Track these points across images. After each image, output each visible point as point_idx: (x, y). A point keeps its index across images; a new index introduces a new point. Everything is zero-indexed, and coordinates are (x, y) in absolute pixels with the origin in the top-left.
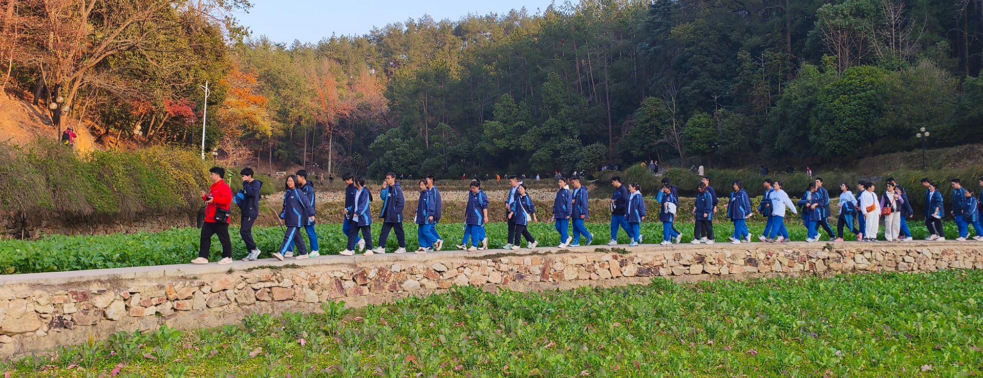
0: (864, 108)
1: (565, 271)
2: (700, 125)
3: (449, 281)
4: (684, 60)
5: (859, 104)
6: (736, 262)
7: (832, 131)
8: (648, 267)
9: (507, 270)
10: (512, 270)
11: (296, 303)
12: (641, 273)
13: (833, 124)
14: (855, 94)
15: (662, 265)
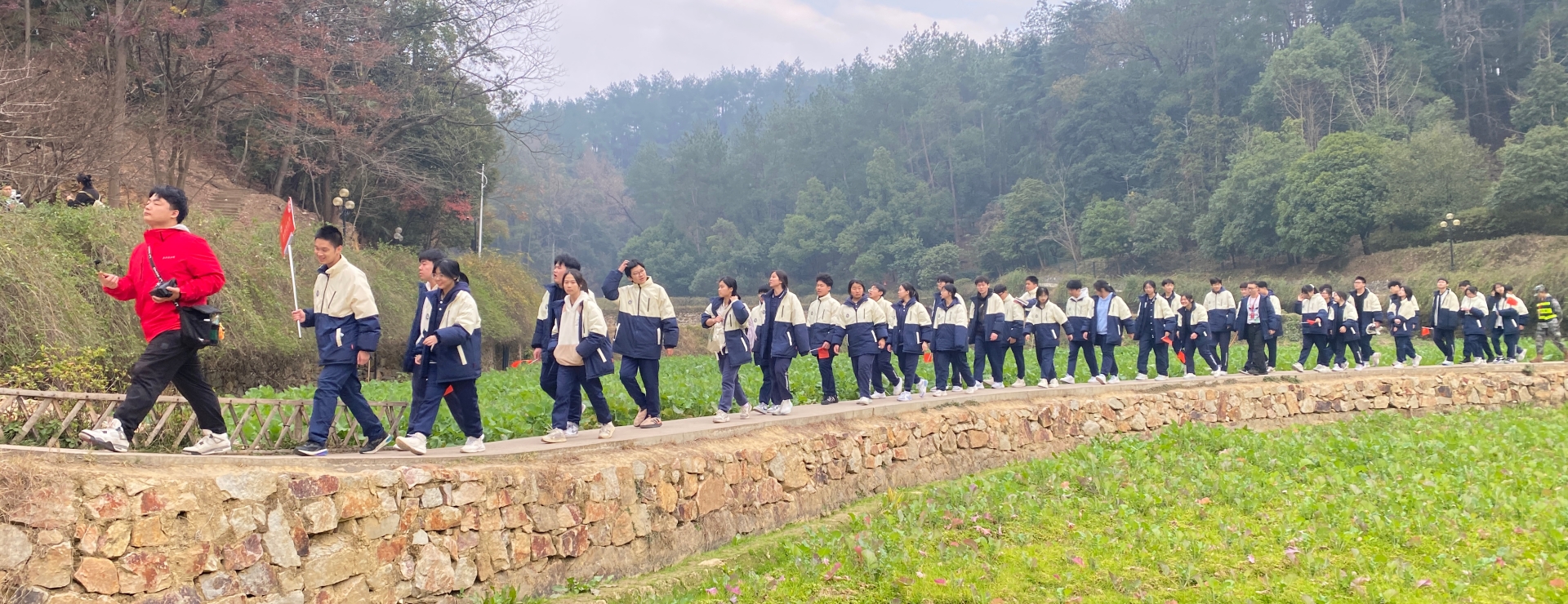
0: (1357, 189)
1: (1241, 407)
2: (1106, 216)
3: (1126, 423)
4: (1073, 129)
5: (1349, 184)
6: (1425, 392)
7: (1312, 218)
8: (1327, 400)
9: (1183, 406)
10: (1188, 407)
11: (991, 451)
12: (1321, 409)
13: (1313, 210)
14: (1339, 170)
15: (1342, 398)
